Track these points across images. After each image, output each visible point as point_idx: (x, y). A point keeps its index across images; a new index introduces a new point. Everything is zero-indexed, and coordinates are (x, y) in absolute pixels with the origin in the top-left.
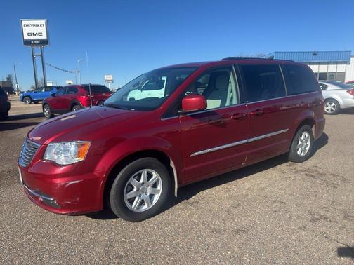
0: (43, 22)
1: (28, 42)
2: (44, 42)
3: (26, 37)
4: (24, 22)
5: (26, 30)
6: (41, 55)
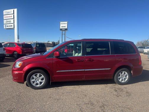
0: (67, 22)
1: (61, 30)
2: (66, 29)
3: (61, 28)
4: (61, 23)
5: (61, 25)
6: (65, 34)
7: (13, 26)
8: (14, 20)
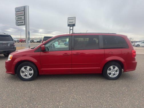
0: (74, 18)
7: (24, 22)
8: (25, 17)
